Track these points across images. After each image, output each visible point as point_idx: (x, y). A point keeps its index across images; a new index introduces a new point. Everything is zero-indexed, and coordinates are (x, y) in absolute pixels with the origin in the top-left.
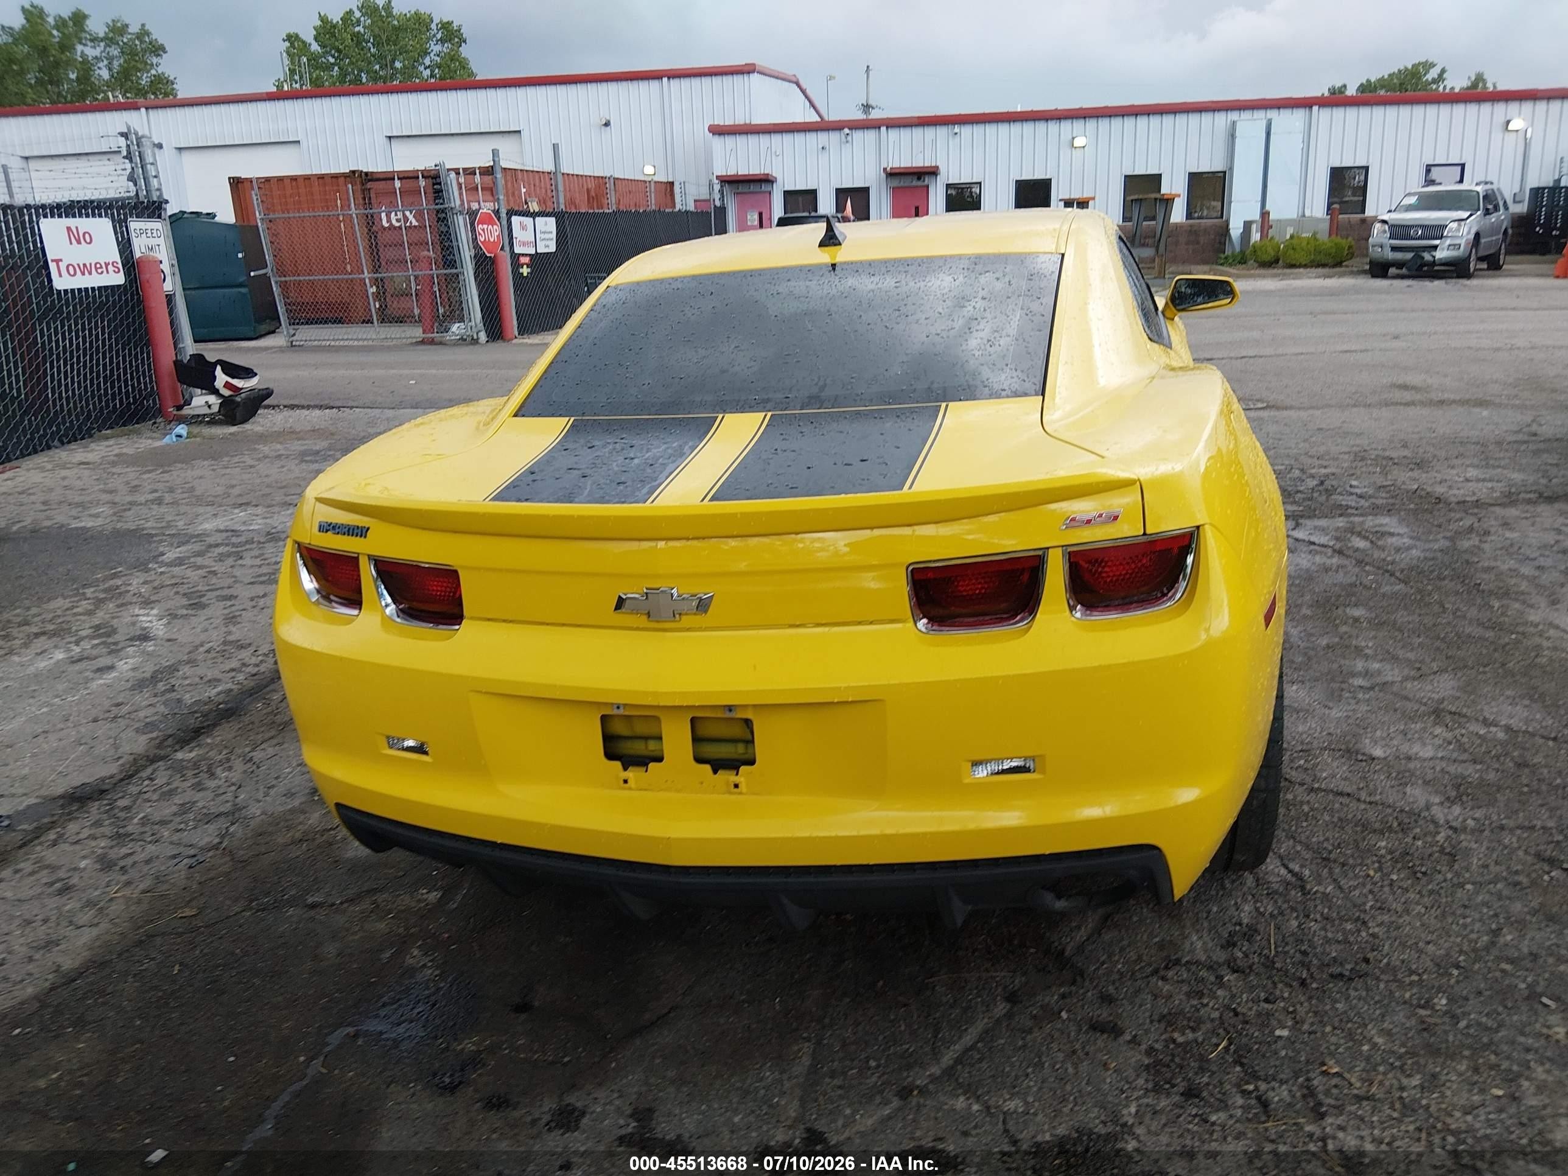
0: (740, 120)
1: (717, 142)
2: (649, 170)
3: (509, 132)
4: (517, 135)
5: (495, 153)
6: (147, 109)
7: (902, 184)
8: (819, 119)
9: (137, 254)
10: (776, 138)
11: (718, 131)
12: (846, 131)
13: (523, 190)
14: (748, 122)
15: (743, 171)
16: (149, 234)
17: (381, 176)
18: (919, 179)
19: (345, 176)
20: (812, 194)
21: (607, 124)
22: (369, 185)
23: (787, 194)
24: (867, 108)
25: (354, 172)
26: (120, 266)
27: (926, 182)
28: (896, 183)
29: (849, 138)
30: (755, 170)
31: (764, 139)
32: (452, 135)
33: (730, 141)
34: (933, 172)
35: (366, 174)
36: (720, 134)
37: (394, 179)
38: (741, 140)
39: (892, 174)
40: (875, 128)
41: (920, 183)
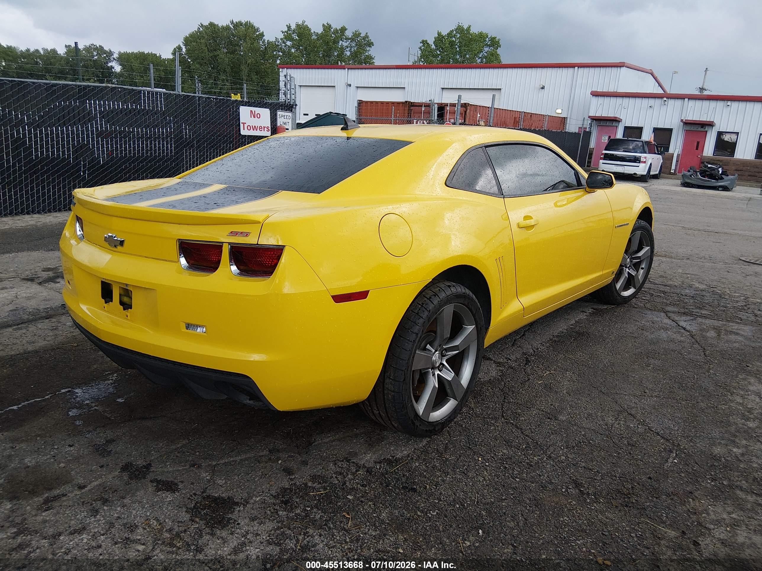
0: (611, 89)
1: (595, 100)
2: (559, 111)
3: (496, 89)
4: (499, 90)
5: (460, 97)
6: (348, 69)
7: (692, 129)
8: (663, 92)
9: (279, 125)
10: (626, 100)
11: (595, 94)
12: (665, 99)
13: (479, 115)
14: (615, 91)
15: (605, 114)
16: (285, 118)
17: (417, 104)
18: (702, 127)
19: (402, 103)
20: (640, 129)
21: (543, 88)
22: (412, 108)
23: (626, 128)
24: (702, 89)
25: (406, 102)
26: (270, 129)
27: (706, 129)
28: (688, 128)
29: (666, 103)
30: (611, 115)
31: (619, 100)
32: (470, 89)
33: (601, 99)
34: (711, 125)
35: (411, 103)
36: (596, 96)
37: (422, 106)
38: (607, 100)
39: (686, 123)
40: (682, 99)
41: (702, 129)
